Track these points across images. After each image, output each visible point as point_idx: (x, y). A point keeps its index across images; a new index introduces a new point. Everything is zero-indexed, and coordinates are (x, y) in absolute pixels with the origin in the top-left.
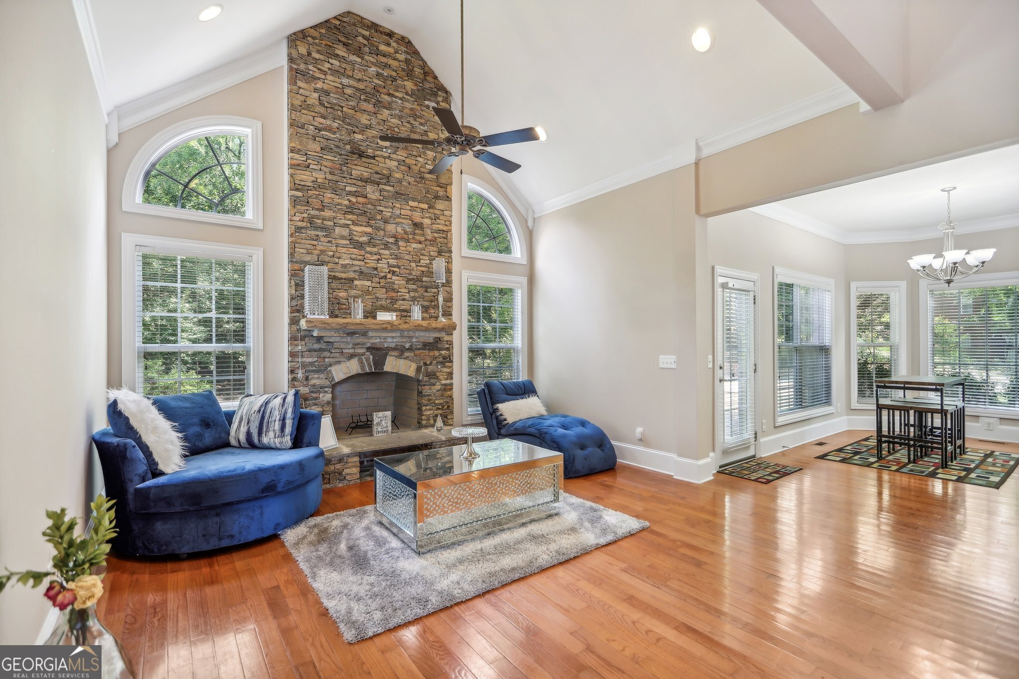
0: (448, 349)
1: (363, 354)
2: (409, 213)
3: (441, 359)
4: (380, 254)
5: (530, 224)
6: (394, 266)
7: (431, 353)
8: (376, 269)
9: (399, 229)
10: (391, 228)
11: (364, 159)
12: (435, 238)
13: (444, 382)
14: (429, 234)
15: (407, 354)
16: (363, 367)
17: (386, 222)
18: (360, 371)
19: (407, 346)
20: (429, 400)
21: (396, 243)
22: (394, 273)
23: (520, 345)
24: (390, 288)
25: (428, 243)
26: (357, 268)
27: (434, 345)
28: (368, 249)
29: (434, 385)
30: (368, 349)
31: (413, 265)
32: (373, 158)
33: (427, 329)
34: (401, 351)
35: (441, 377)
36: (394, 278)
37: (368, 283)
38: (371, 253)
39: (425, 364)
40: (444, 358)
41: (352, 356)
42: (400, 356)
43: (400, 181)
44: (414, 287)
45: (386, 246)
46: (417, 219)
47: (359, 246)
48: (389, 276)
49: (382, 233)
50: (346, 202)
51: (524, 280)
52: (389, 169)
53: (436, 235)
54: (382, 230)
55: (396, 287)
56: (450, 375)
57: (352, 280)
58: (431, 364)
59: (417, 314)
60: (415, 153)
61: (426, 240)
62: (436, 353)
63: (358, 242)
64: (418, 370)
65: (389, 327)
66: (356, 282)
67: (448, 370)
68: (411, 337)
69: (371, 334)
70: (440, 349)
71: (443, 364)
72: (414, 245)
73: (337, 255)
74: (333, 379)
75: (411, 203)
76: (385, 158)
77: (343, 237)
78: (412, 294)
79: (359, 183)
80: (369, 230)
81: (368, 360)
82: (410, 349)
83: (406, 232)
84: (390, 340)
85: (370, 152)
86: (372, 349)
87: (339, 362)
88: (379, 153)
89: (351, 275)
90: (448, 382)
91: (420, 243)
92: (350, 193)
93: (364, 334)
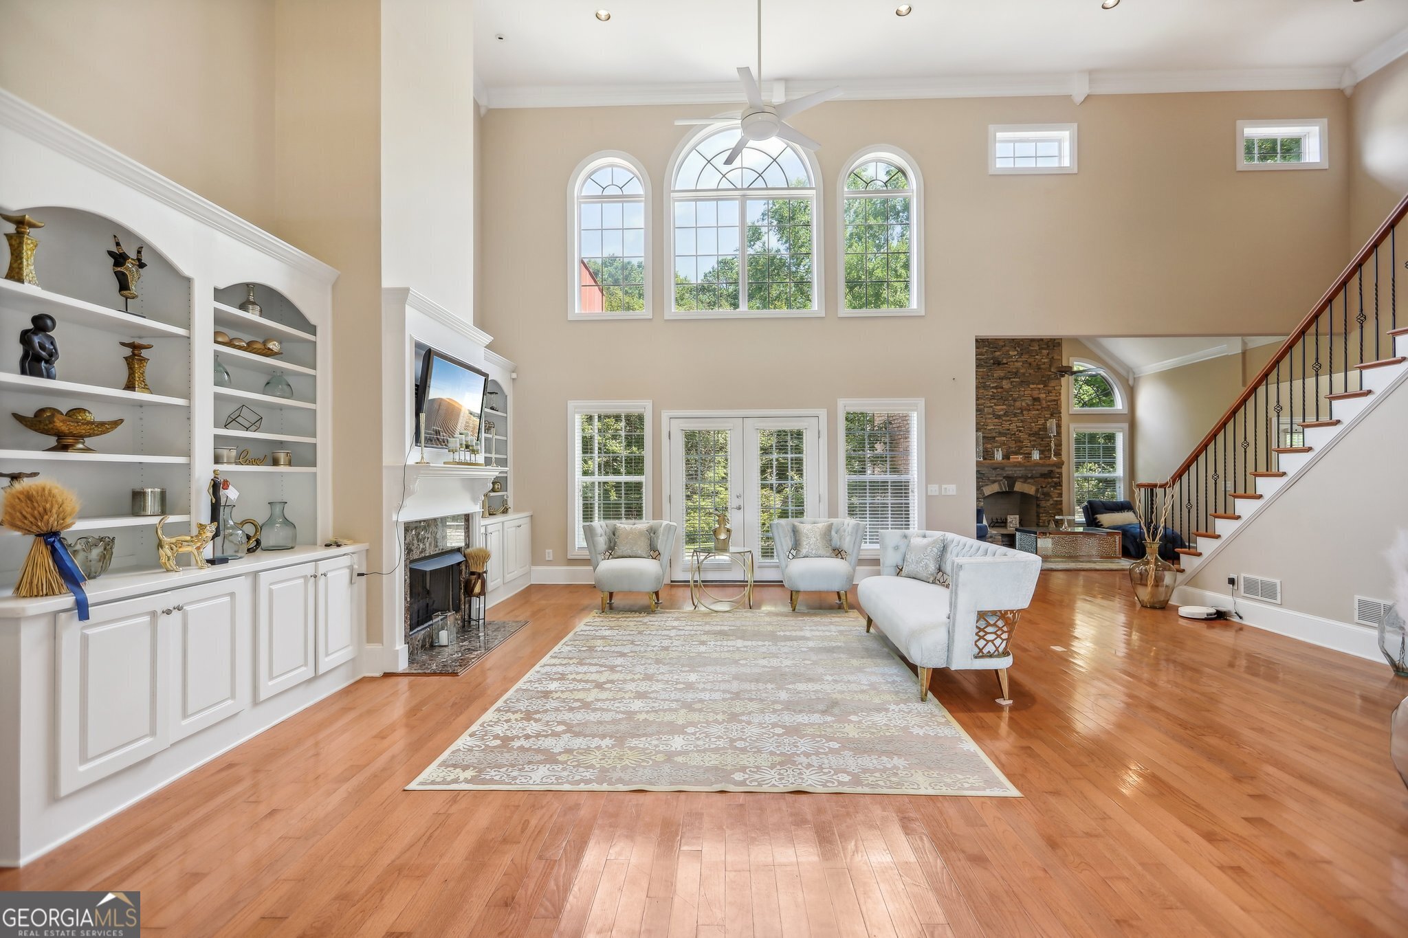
0: (1058, 478)
1: (1002, 480)
2: (1030, 392)
3: (1053, 484)
4: (1011, 421)
5: (1131, 382)
6: (1020, 427)
7: (1046, 480)
8: (1009, 430)
9: (1024, 404)
10: (1018, 404)
11: (1001, 366)
12: (1049, 406)
13: (1055, 499)
14: (1044, 404)
15: (1029, 481)
16: (1001, 488)
17: (1015, 401)
18: (999, 491)
19: (1030, 475)
20: (1045, 510)
21: (1022, 412)
22: (1020, 431)
23: (1122, 475)
24: (1018, 441)
25: (1043, 409)
26: (997, 431)
27: (1049, 474)
28: (1004, 418)
29: (1049, 500)
30: (1004, 477)
31: (1033, 424)
32: (1007, 364)
33: (1042, 465)
34: (1025, 479)
35: (1053, 496)
36: (1020, 434)
37: (1004, 438)
38: (1006, 421)
39: (1042, 487)
40: (1056, 483)
41: (994, 482)
42: (1024, 482)
43: (1024, 374)
44: (1034, 438)
45: (1015, 415)
46: (1035, 393)
47: (999, 417)
48: (1017, 433)
49: (1012, 408)
50: (991, 393)
51: (1126, 426)
52: (1016, 368)
53: (1049, 403)
54: (1012, 406)
55: (1021, 439)
56: (1060, 495)
57: (994, 438)
58: (1045, 487)
59: (1036, 456)
60: (1034, 354)
61: (1042, 408)
62: (1050, 480)
63: (998, 415)
64: (1037, 491)
65: (1018, 464)
66: (997, 439)
67: (1058, 492)
68: (1032, 470)
69: (1006, 469)
70: (1052, 478)
71: (1055, 487)
72: (1034, 412)
73: (986, 424)
74: (984, 494)
75: (1032, 386)
76: (1014, 362)
77: (989, 414)
78: (1032, 443)
79: (999, 381)
80: (1004, 407)
81: (1004, 484)
82: (1032, 477)
83: (1028, 405)
84: (1018, 472)
85: (1005, 361)
86: (1007, 478)
87: (987, 485)
88: (1009, 360)
89: (994, 435)
90: (1059, 499)
91: (1038, 410)
92: (993, 388)
93: (1003, 469)
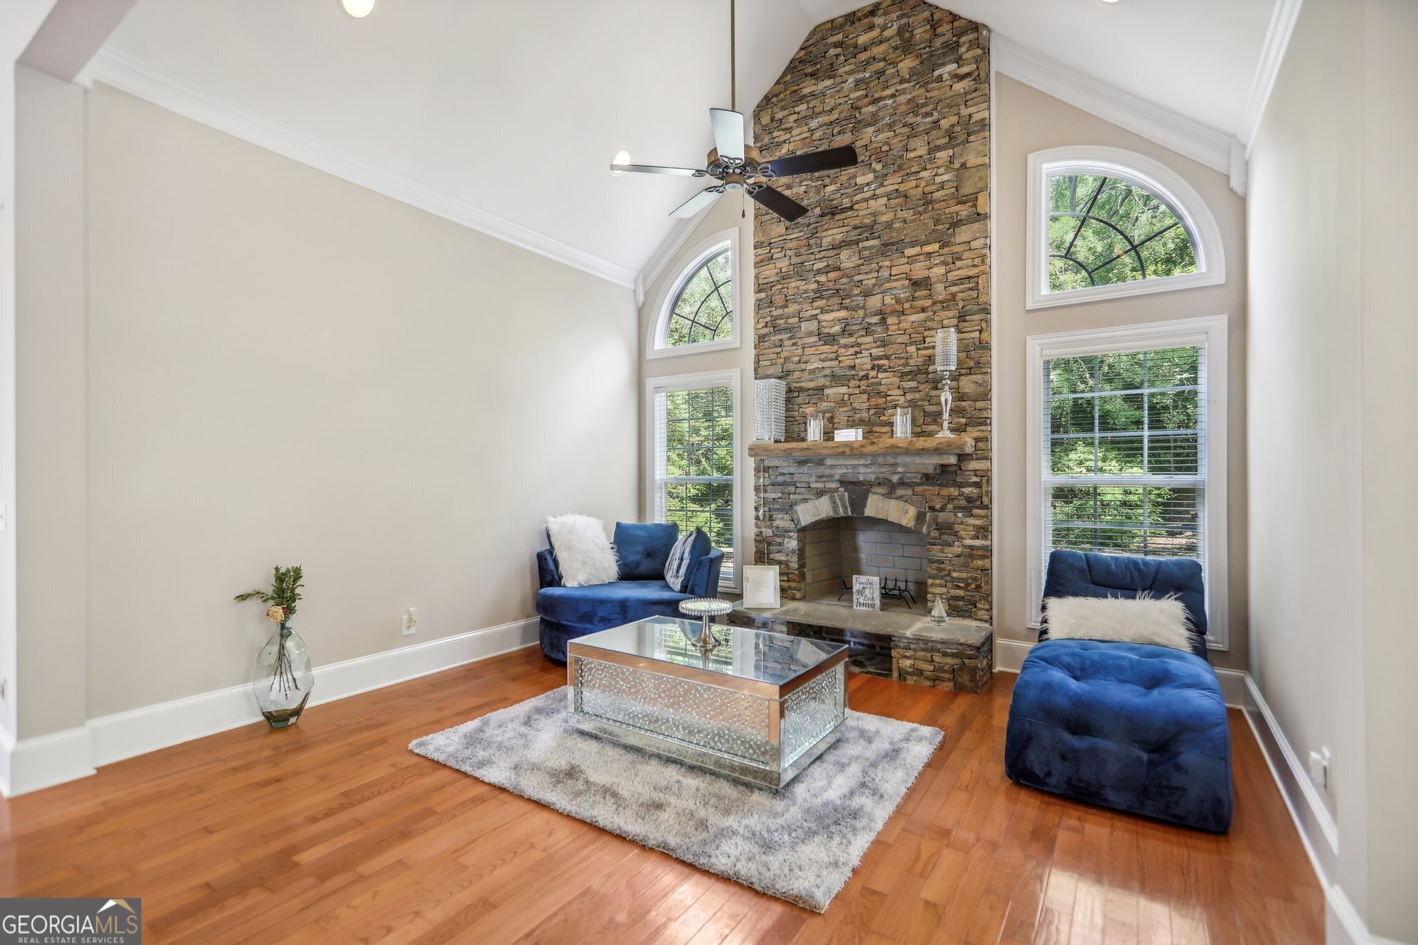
0: (978, 485)
1: (836, 490)
2: (906, 268)
3: (963, 503)
4: (859, 345)
5: (1235, 183)
6: (880, 358)
7: (945, 492)
8: (853, 367)
9: (888, 300)
10: (874, 302)
11: (837, 217)
12: (954, 295)
13: (969, 542)
14: (940, 291)
15: (900, 492)
16: (835, 508)
17: (867, 294)
18: (832, 514)
19: (895, 478)
20: (940, 570)
21: (883, 321)
22: (880, 368)
23: (1206, 478)
24: (875, 392)
25: (939, 306)
26: (828, 372)
27: (945, 476)
28: (843, 341)
29: (950, 545)
30: (842, 482)
31: (912, 349)
32: (851, 208)
33: (923, 452)
34: (891, 489)
35: (963, 533)
36: (881, 375)
37: (844, 390)
38: (845, 346)
39: (932, 509)
40: (969, 500)
41: (820, 493)
42: (889, 495)
43: (889, 225)
44: (913, 384)
45: (868, 331)
46: (919, 271)
47: (831, 339)
48: (873, 373)
49: (861, 313)
50: (814, 286)
51: (1225, 320)
52: (874, 214)
53: (954, 289)
54: (860, 308)
55: (882, 388)
56: (984, 531)
57: (821, 389)
58: (943, 509)
59: (902, 425)
60: (914, 169)
61: (934, 303)
62: (954, 491)
63: (829, 335)
64: (920, 517)
65: (848, 451)
66: (827, 391)
67: (978, 522)
68: (896, 465)
69: (829, 462)
70: (961, 485)
71: (968, 511)
72: (914, 318)
73: (804, 359)
74: (799, 521)
75: (910, 252)
76: (866, 200)
77: (810, 334)
78: (909, 396)
79: (832, 253)
80: (843, 314)
81: (842, 499)
82: (902, 483)
83: (898, 301)
84: (862, 470)
85: (846, 202)
86: (844, 483)
87: (805, 500)
88: (858, 197)
89: (821, 382)
90: (978, 543)
91: (923, 310)
92: (819, 272)
93: (820, 462)
